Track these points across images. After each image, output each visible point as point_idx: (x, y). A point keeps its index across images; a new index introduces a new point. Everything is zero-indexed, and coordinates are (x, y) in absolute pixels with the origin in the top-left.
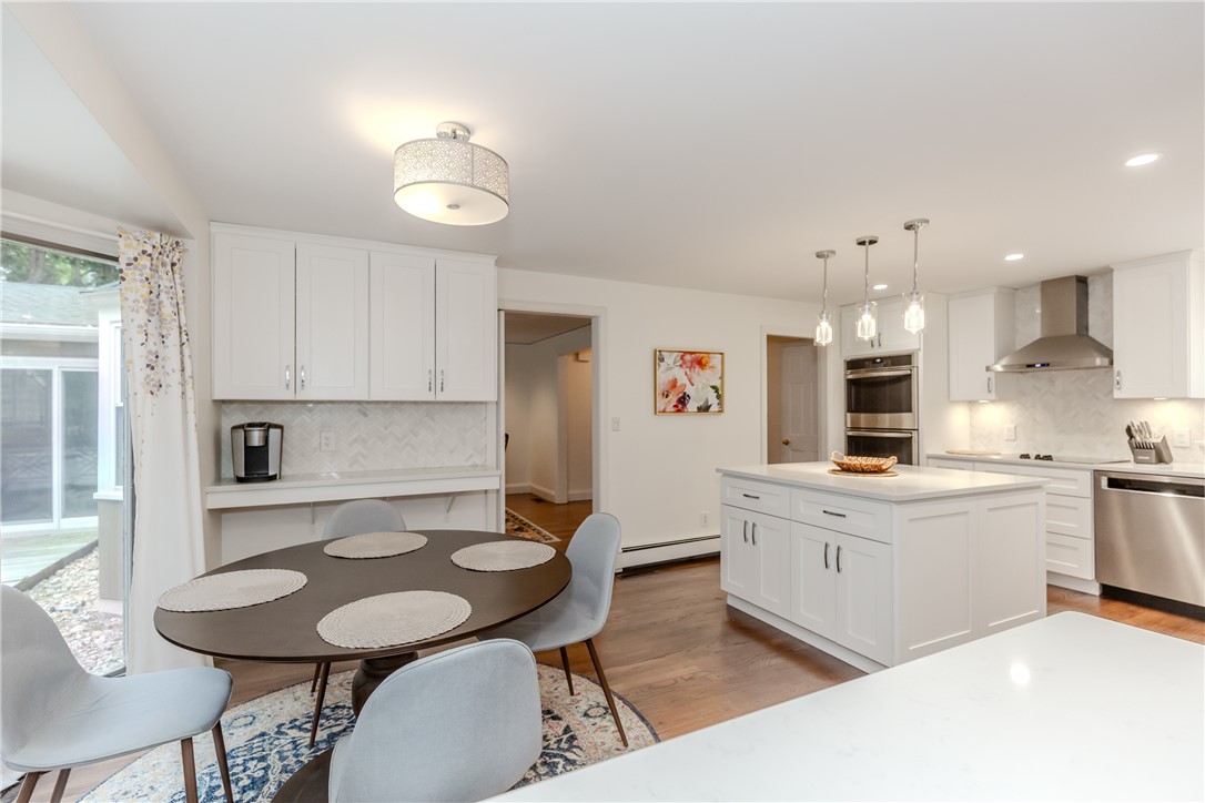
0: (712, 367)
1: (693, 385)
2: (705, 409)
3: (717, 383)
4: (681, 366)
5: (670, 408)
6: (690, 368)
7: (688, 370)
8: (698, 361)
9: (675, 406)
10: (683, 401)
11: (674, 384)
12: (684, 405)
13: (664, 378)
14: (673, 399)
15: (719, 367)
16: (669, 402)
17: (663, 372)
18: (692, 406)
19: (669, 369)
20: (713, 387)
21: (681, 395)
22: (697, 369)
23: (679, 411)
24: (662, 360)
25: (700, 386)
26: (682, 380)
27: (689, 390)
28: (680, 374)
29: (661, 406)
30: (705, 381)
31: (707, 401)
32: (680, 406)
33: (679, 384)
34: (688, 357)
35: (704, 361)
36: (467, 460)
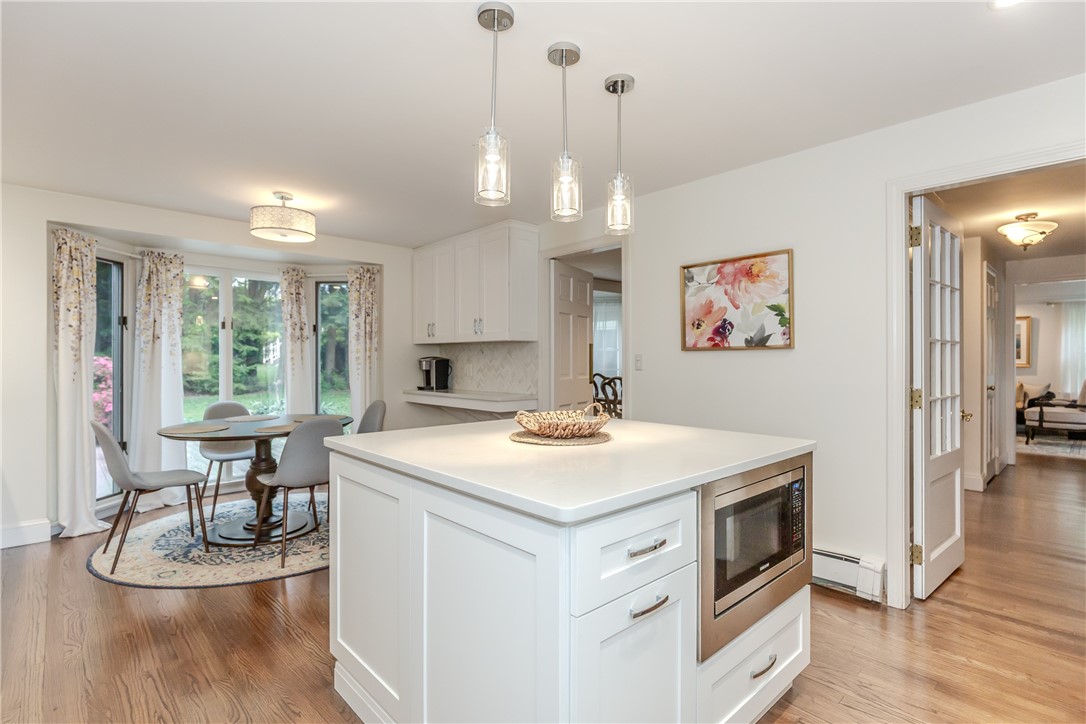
0: (773, 276)
1: (737, 307)
2: (759, 343)
3: (782, 300)
4: (717, 282)
5: (704, 343)
6: (733, 284)
7: (729, 287)
8: (743, 269)
9: (710, 339)
10: (722, 330)
11: (708, 309)
12: (724, 337)
13: (694, 302)
14: (708, 329)
15: (785, 274)
16: (702, 334)
17: (695, 294)
18: (736, 338)
19: (701, 289)
20: (773, 308)
21: (719, 323)
22: (744, 282)
23: (716, 347)
24: (691, 279)
25: (750, 308)
26: (720, 299)
27: (732, 315)
28: (717, 295)
29: (690, 342)
30: (759, 301)
31: (762, 329)
32: (718, 339)
33: (715, 308)
34: (729, 269)
35: (755, 270)
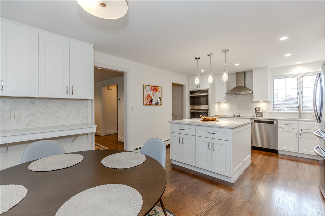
0: (159, 91)
1: (154, 96)
2: (157, 104)
3: (160, 96)
4: (151, 90)
5: (148, 103)
6: (153, 91)
7: (153, 92)
8: (155, 89)
9: (149, 103)
10: (151, 101)
11: (149, 96)
12: (152, 102)
13: (146, 94)
14: (149, 100)
15: (161, 91)
16: (148, 101)
17: (146, 92)
18: (154, 103)
19: (148, 91)
20: (159, 97)
21: (151, 99)
22: (155, 91)
23: (150, 104)
24: (146, 88)
25: (156, 97)
26: (151, 95)
27: (153, 98)
28: (150, 93)
29: (145, 103)
30: (157, 95)
31: (158, 101)
32: (151, 103)
33: (150, 96)
34: (153, 88)
35: (157, 89)
36: (80, 122)
